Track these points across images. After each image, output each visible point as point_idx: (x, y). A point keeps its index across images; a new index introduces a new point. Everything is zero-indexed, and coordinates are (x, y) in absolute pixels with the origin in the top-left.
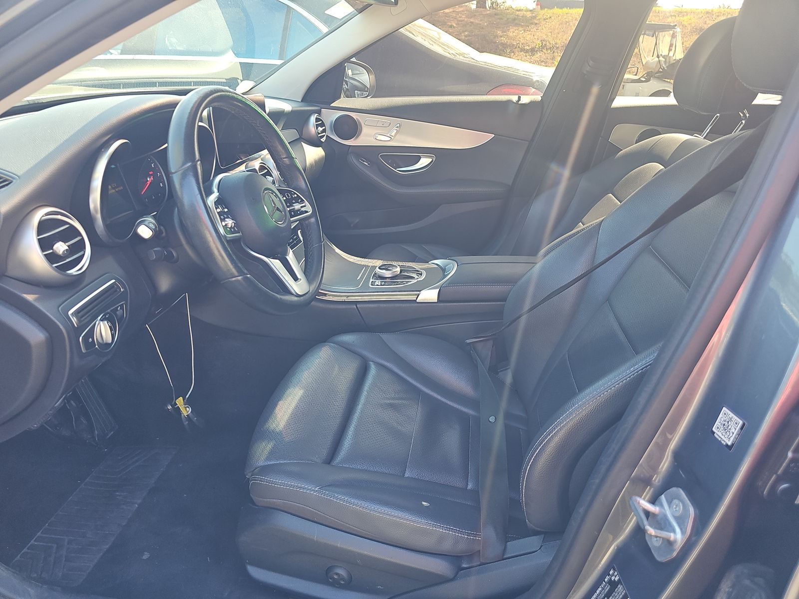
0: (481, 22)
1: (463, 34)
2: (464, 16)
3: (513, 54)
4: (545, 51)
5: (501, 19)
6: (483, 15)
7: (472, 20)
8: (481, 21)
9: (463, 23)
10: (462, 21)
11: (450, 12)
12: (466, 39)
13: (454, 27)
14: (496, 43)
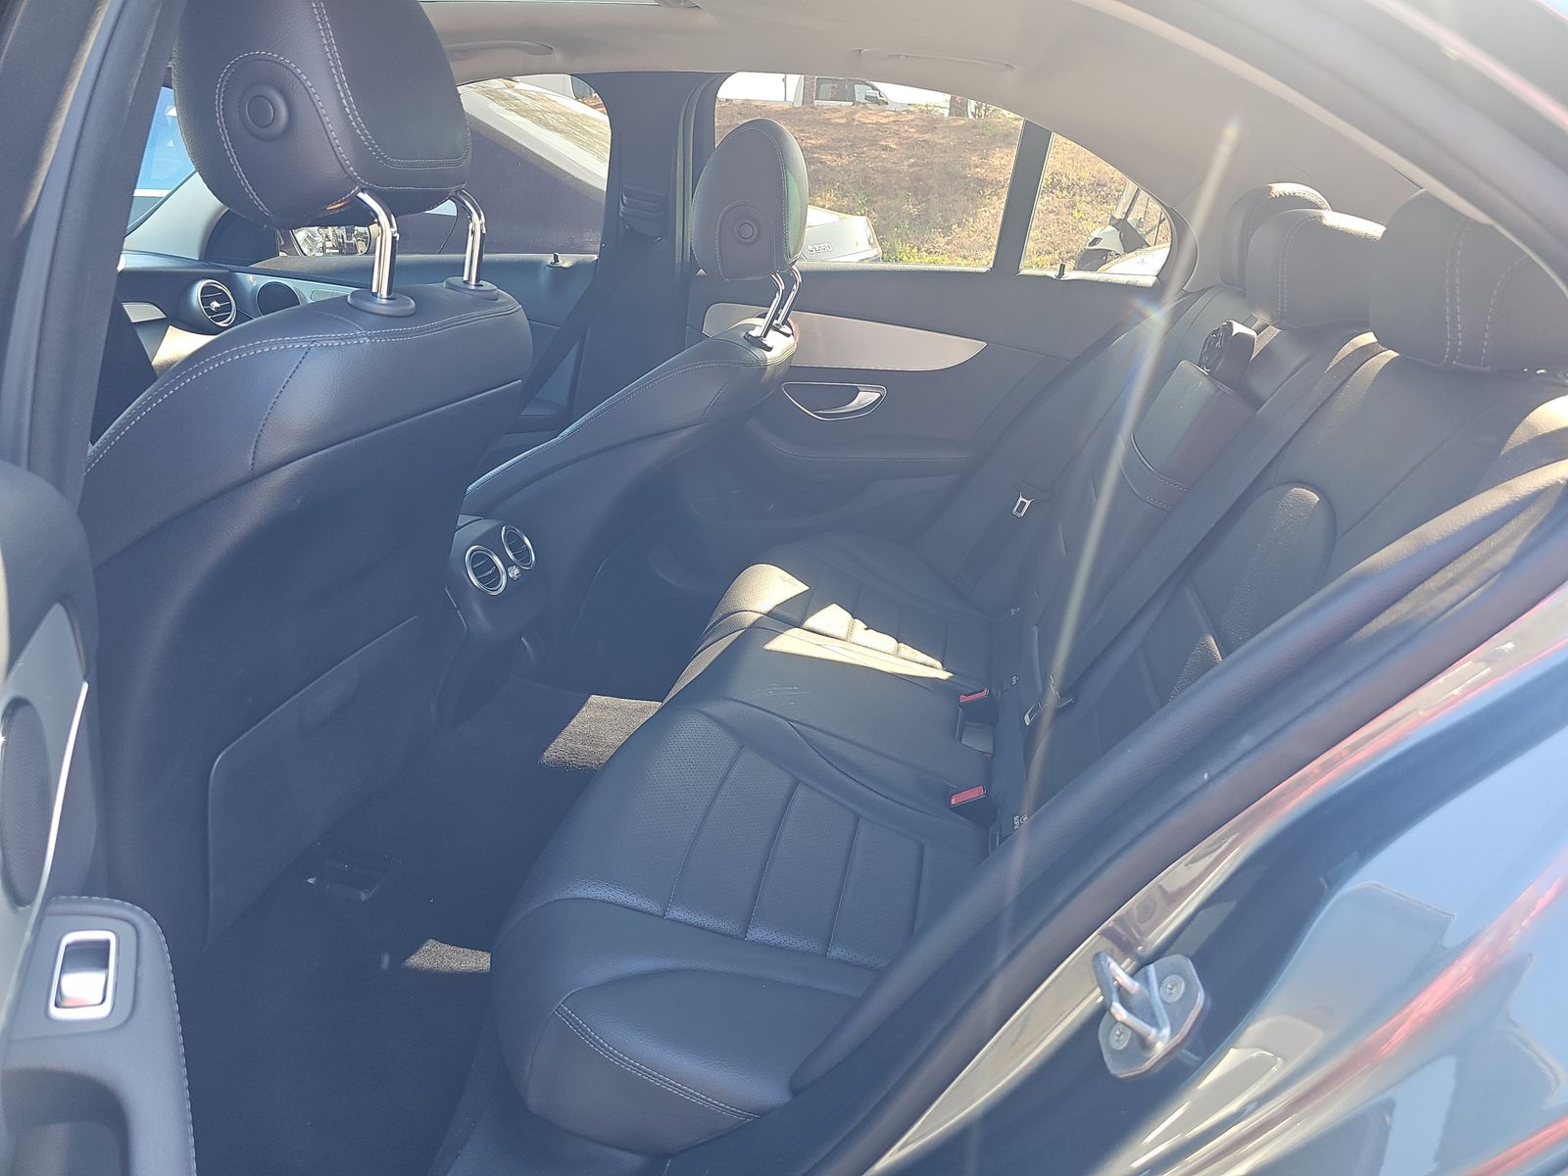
0: (943, 141)
1: (906, 163)
2: (913, 130)
3: (996, 198)
4: (1058, 192)
5: (983, 134)
6: (950, 127)
7: (927, 137)
8: (943, 138)
9: (909, 141)
10: (907, 138)
11: (888, 123)
12: (911, 170)
13: (892, 150)
14: (965, 177)
